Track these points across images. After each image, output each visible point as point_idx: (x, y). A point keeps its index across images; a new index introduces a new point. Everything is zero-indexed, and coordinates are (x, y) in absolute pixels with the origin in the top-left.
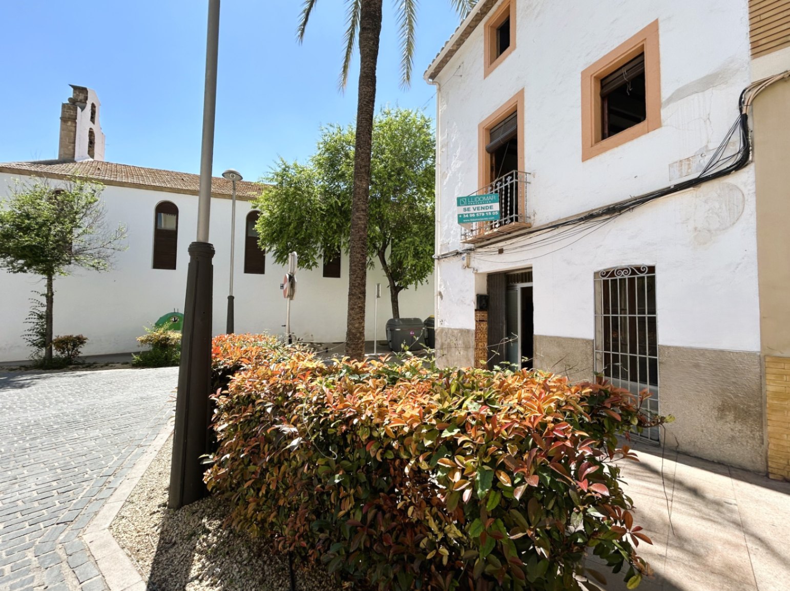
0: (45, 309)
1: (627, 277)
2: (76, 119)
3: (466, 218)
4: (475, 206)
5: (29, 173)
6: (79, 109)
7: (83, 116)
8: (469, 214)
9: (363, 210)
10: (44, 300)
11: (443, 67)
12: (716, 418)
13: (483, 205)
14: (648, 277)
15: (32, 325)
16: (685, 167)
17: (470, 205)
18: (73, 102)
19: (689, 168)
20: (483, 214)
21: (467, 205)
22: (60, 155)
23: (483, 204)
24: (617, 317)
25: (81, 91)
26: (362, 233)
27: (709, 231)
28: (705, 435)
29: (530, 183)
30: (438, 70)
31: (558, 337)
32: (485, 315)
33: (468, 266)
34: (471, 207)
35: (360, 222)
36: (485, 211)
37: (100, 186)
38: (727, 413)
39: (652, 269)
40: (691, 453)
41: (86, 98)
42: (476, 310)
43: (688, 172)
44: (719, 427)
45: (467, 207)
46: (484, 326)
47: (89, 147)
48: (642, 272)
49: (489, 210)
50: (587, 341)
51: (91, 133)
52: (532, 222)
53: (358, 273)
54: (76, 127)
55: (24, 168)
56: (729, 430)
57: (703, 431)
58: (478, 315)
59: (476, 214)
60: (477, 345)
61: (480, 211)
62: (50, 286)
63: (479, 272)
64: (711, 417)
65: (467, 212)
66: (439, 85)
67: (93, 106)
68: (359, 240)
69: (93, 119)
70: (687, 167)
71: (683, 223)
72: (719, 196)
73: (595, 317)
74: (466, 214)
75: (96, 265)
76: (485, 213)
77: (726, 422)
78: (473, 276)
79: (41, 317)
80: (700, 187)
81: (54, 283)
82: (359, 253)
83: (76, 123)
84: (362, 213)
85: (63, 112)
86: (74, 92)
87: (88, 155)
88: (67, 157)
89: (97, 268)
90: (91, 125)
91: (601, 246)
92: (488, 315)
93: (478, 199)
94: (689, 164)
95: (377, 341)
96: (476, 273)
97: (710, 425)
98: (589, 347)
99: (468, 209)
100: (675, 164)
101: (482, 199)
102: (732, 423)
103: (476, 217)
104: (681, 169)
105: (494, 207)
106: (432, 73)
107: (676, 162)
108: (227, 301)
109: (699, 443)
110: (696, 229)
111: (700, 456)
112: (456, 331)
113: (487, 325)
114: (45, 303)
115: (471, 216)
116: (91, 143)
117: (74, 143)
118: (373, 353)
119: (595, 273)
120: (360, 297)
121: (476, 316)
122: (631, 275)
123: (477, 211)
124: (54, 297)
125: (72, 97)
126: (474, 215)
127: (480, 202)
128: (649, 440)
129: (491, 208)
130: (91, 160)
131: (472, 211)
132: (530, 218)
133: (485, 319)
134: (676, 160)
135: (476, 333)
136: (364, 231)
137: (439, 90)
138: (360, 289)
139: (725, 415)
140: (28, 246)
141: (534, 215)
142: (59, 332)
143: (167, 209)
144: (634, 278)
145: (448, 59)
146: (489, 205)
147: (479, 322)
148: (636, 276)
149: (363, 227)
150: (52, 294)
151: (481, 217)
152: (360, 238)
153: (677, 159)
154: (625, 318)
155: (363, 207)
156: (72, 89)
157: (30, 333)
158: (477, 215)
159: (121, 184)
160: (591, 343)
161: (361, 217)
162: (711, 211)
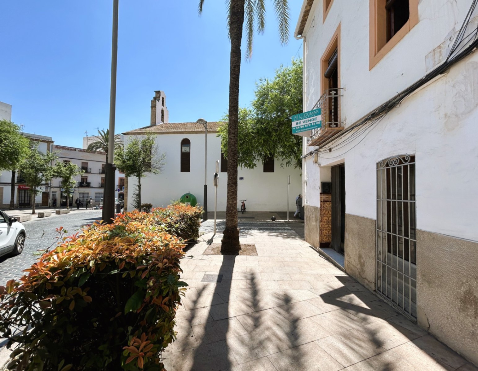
0: (138, 192)
1: (396, 166)
2: (156, 106)
3: (298, 129)
4: (304, 120)
5: (139, 134)
6: (157, 101)
7: (159, 104)
8: (300, 126)
9: (233, 133)
10: (137, 188)
11: (305, 24)
12: (459, 309)
13: (309, 119)
14: (410, 165)
15: (134, 199)
16: (437, 55)
17: (301, 120)
18: (155, 98)
19: (440, 55)
20: (310, 125)
21: (299, 120)
22: (151, 123)
23: (309, 117)
24: (396, 202)
25: (158, 92)
26: (232, 147)
27: (456, 116)
28: (449, 324)
29: (343, 96)
30: (302, 28)
31: (357, 216)
32: (329, 197)
33: (316, 162)
34: (302, 121)
35: (231, 141)
36: (312, 122)
37: (155, 136)
38: (469, 306)
39: (413, 158)
40: (438, 337)
41: (160, 95)
42: (320, 194)
43: (439, 59)
44: (461, 319)
45: (298, 121)
46: (329, 205)
47: (162, 117)
48: (406, 161)
49: (314, 121)
50: (371, 221)
51: (162, 111)
52: (344, 126)
53: (231, 172)
54: (156, 110)
55: (136, 132)
56: (470, 325)
57: (448, 319)
58: (323, 197)
59: (304, 125)
60: (322, 218)
61: (308, 123)
62: (139, 182)
63: (321, 166)
64: (455, 307)
65: (299, 125)
66: (305, 37)
67: (163, 98)
68: (231, 152)
69: (163, 104)
70: (438, 54)
71: (436, 111)
72: (465, 77)
73: (378, 201)
74: (298, 127)
75: (155, 172)
76: (311, 124)
77: (468, 315)
78: (319, 169)
79: (137, 195)
80: (449, 72)
81: (141, 180)
82: (231, 159)
83: (156, 108)
84: (232, 135)
85: (152, 104)
86: (156, 94)
87: (161, 121)
88: (153, 124)
89: (155, 173)
90: (162, 107)
91: (381, 140)
92: (332, 197)
93: (306, 115)
94: (440, 51)
95: (289, 212)
96: (320, 167)
97: (454, 315)
98: (373, 226)
99: (300, 123)
100: (429, 55)
101: (309, 114)
102: (473, 318)
103: (305, 128)
104: (435, 58)
105: (317, 119)
106: (299, 31)
107: (431, 52)
108: (204, 187)
109: (444, 330)
110: (446, 115)
111: (445, 343)
112: (312, 208)
113: (331, 205)
114: (138, 189)
115: (301, 127)
116: (163, 115)
117: (155, 117)
118: (287, 219)
119: (377, 164)
120: (232, 186)
121: (321, 198)
122: (398, 164)
123: (305, 123)
124: (141, 187)
125: (155, 96)
126: (303, 127)
127: (307, 116)
128: (410, 315)
129: (315, 119)
130: (163, 123)
131: (302, 124)
132: (343, 123)
133: (329, 200)
134: (430, 51)
135: (321, 210)
136: (234, 146)
137: (305, 41)
138: (232, 181)
139: (467, 307)
140: (129, 165)
141: (345, 120)
142: (143, 202)
143: (186, 142)
144: (401, 166)
145: (306, 17)
146: (314, 118)
147: (323, 202)
148: (402, 165)
149: (233, 143)
150: (140, 186)
151: (309, 127)
152: (232, 150)
153: (431, 49)
154: (395, 202)
155: (233, 131)
156: (155, 93)
157: (133, 202)
158: (306, 126)
159: (168, 133)
160: (374, 223)
161: (232, 137)
162: (458, 95)
